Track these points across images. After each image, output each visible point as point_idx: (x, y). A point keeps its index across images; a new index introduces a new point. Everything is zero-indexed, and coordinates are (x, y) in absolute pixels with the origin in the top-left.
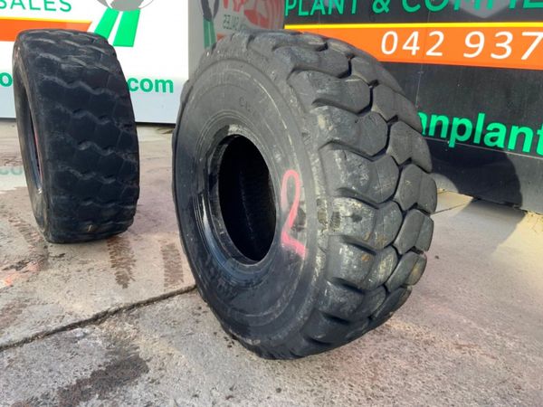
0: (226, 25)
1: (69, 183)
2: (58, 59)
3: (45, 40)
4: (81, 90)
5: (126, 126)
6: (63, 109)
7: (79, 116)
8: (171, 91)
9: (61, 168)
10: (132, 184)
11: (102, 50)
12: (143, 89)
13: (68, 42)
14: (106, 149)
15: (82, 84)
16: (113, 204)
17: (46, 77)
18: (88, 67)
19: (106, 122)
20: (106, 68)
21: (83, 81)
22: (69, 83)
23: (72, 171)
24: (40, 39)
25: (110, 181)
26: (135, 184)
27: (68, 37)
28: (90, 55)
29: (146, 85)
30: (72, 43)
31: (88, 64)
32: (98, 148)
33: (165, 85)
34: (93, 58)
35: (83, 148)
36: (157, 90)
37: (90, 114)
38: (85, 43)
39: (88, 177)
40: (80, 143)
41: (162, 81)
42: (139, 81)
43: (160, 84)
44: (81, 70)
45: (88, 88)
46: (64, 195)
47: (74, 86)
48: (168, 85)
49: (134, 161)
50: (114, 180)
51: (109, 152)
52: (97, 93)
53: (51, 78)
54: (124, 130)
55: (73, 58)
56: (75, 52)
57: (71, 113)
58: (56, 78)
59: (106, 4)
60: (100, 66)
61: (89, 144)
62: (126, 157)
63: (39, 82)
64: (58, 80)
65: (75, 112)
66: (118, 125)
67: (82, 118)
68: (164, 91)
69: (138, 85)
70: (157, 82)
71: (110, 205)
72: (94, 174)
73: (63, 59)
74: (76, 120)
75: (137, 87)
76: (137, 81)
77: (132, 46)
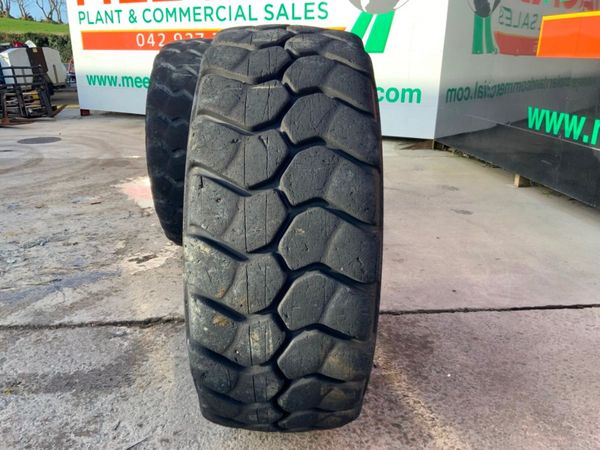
2: (173, 68)
3: (174, 50)
6: (163, 118)
7: (176, 124)
8: (418, 101)
12: (389, 100)
13: (192, 51)
17: (157, 85)
21: (187, 89)
22: (174, 92)
23: (167, 177)
24: (170, 50)
29: (392, 95)
30: (195, 52)
33: (413, 95)
36: (403, 101)
40: (174, 151)
41: (409, 90)
42: (386, 91)
43: (407, 93)
47: (178, 94)
48: (415, 94)
53: (160, 86)
57: (170, 121)
58: (165, 87)
59: (360, 7)
64: (166, 89)
65: (173, 120)
68: (411, 101)
69: (384, 95)
70: (404, 90)
73: (177, 68)
74: (172, 127)
75: (382, 98)
76: (382, 91)
77: (382, 52)
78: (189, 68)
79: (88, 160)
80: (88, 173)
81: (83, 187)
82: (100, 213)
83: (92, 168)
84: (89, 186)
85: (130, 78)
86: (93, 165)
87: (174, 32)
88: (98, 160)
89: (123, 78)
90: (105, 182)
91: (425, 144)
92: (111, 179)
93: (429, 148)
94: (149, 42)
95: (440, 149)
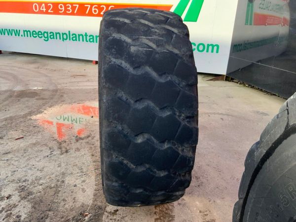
0: (261, 6)
1: (121, 174)
2: (129, 40)
3: (122, 20)
4: (146, 76)
5: (187, 117)
6: (124, 98)
7: (140, 106)
8: (217, 52)
9: (116, 158)
10: (184, 176)
11: (175, 30)
12: (199, 51)
13: (143, 21)
14: (163, 142)
15: (148, 69)
16: (163, 192)
17: (114, 60)
18: (159, 49)
19: (168, 113)
20: (176, 51)
21: (150, 66)
22: (134, 68)
23: (125, 162)
24: (118, 19)
25: (162, 174)
26: (187, 175)
27: (144, 16)
28: (162, 36)
29: (201, 48)
30: (147, 23)
31: (158, 46)
32: (155, 141)
33: (213, 47)
34: (164, 39)
35: (140, 140)
36: (207, 51)
37: (152, 104)
38: (159, 22)
39: (141, 169)
40: (137, 135)
41: (212, 45)
42: (197, 45)
43: (210, 47)
44: (150, 53)
45: (154, 74)
46: (116, 181)
48: (215, 48)
49: (190, 154)
50: (166, 173)
51: (166, 146)
52: (162, 80)
53: (118, 61)
54: (185, 123)
55: (144, 40)
56: (148, 32)
57: (132, 102)
58: (123, 62)
60: (170, 48)
61: (146, 136)
62: (183, 150)
63: (106, 66)
64: (125, 64)
66: (180, 116)
67: (143, 108)
68: (212, 52)
69: (196, 47)
70: (208, 45)
71: (160, 193)
72: (147, 166)
73: (134, 40)
74: (136, 110)
75: (195, 49)
76: (195, 45)
77: (196, 21)
78: (147, 42)
79: (6, 91)
80: (8, 105)
81: (6, 120)
82: (25, 151)
83: (10, 100)
84: (11, 118)
85: (29, 31)
86: (11, 96)
87: (59, 4)
88: (14, 92)
89: (24, 31)
90: (22, 113)
91: (221, 77)
92: (27, 111)
93: (222, 80)
94: (41, 9)
95: (229, 81)
